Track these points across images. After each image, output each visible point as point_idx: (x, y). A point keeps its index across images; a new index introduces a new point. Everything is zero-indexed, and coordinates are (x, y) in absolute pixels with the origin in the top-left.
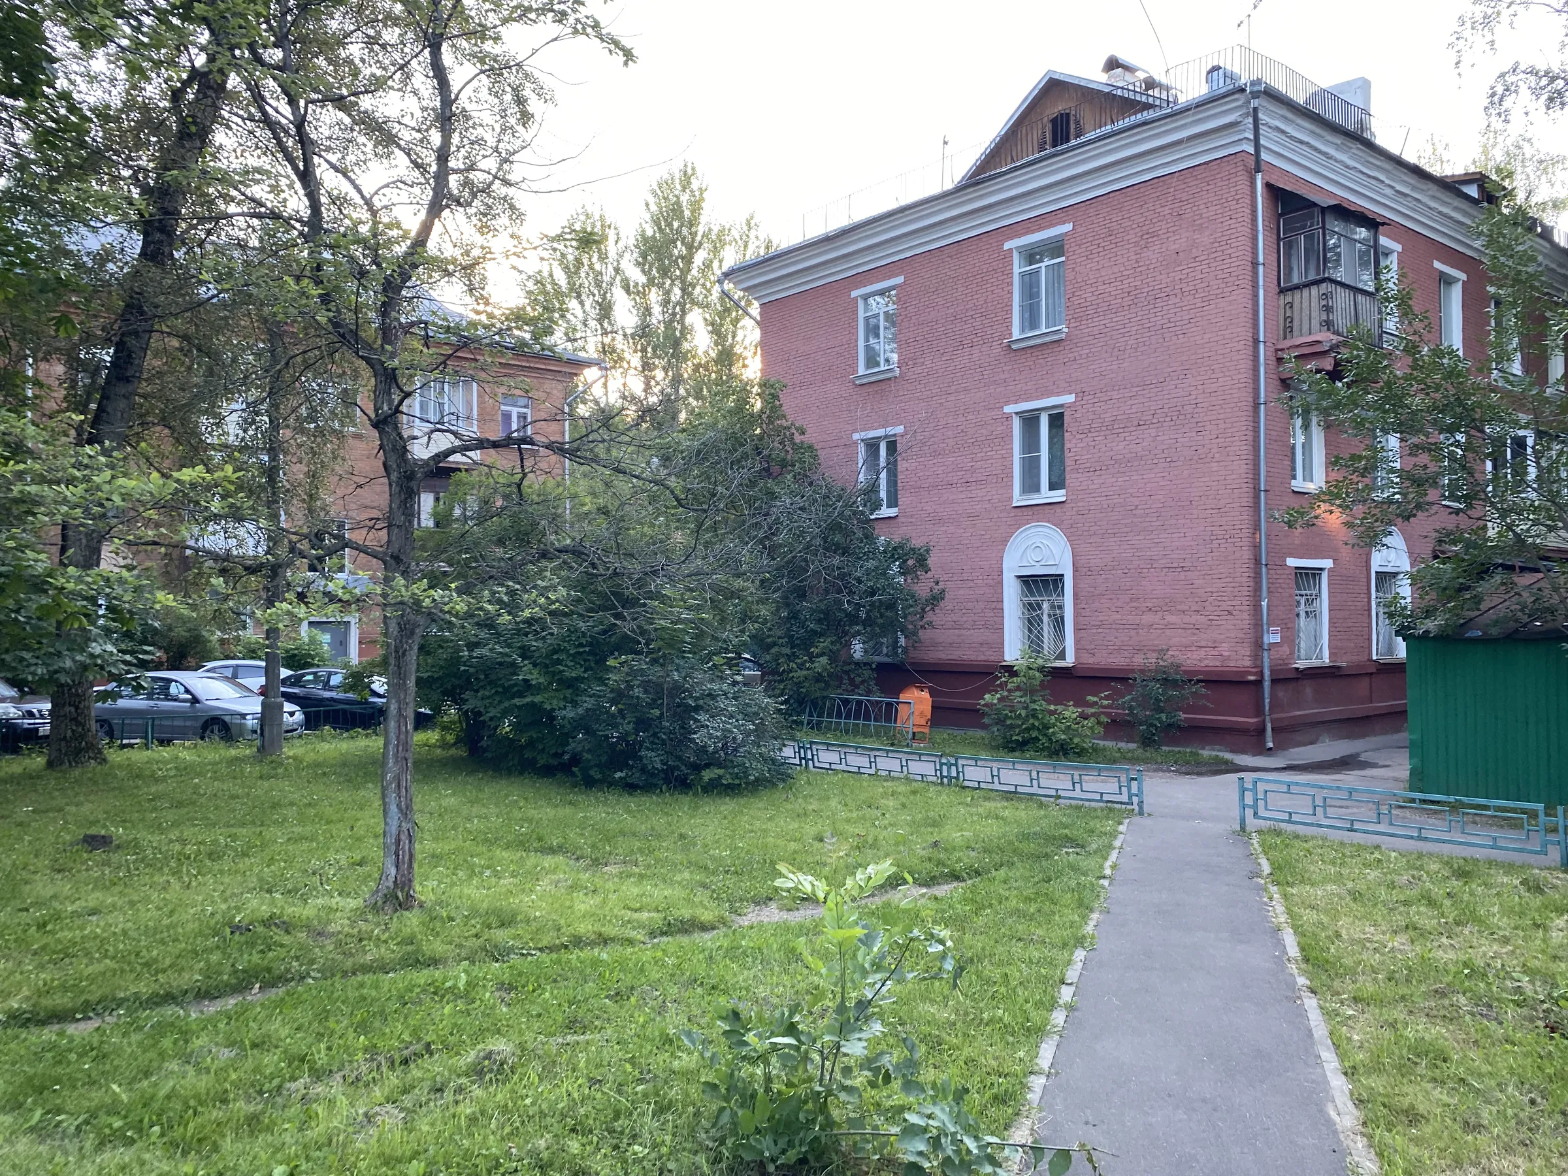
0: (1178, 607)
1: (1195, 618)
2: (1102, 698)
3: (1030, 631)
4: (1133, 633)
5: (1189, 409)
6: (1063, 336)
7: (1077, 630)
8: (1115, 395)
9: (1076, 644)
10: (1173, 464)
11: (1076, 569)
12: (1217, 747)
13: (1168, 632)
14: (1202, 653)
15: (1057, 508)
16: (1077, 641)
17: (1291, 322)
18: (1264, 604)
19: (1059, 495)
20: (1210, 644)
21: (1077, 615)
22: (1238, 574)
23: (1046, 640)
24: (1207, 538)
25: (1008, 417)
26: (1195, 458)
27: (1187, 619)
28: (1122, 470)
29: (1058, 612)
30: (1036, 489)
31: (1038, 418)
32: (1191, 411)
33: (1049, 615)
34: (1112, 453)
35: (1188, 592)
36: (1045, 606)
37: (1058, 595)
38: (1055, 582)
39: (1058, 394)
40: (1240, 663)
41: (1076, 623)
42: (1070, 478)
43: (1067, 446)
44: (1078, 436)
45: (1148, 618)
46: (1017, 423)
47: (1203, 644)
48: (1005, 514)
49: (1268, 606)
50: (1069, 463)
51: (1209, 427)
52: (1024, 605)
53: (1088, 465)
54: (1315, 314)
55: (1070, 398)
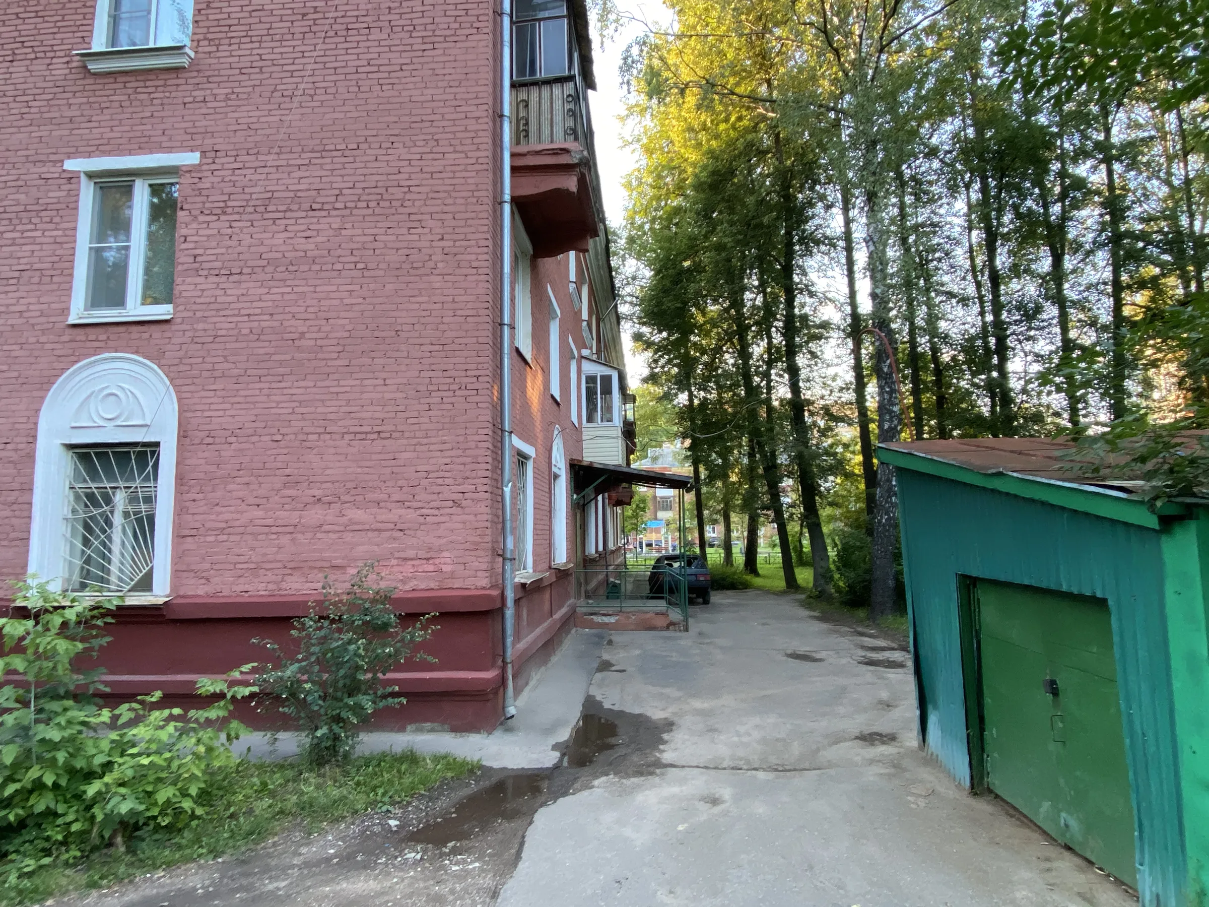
0: (369, 496)
1: (397, 513)
2: (232, 684)
3: (86, 542)
4: (285, 540)
5: (398, 193)
6: (184, 61)
7: (179, 536)
8: (271, 159)
9: (174, 563)
10: (366, 273)
11: (183, 435)
12: (428, 725)
13: (348, 537)
14: (408, 568)
15: (154, 330)
16: (178, 557)
17: (527, 124)
18: (507, 490)
19: (163, 311)
20: (422, 554)
21: (180, 510)
22: (473, 445)
23: (115, 558)
24: (422, 388)
25: (72, 178)
26: (406, 266)
27: (383, 515)
28: (277, 276)
29: (143, 507)
30: (119, 301)
31: (128, 190)
32: (401, 196)
33: (126, 514)
34: (262, 249)
35: (389, 470)
36: (120, 498)
37: (147, 479)
38: (142, 458)
39: (170, 150)
40: (469, 583)
41: (178, 526)
42: (184, 286)
43: (182, 231)
44: (202, 218)
45: (315, 515)
46: (87, 195)
47: (411, 553)
48: (52, 338)
49: (512, 492)
50: (183, 259)
51: (431, 223)
52: (77, 497)
53: (218, 264)
54: (558, 118)
55: (192, 158)
